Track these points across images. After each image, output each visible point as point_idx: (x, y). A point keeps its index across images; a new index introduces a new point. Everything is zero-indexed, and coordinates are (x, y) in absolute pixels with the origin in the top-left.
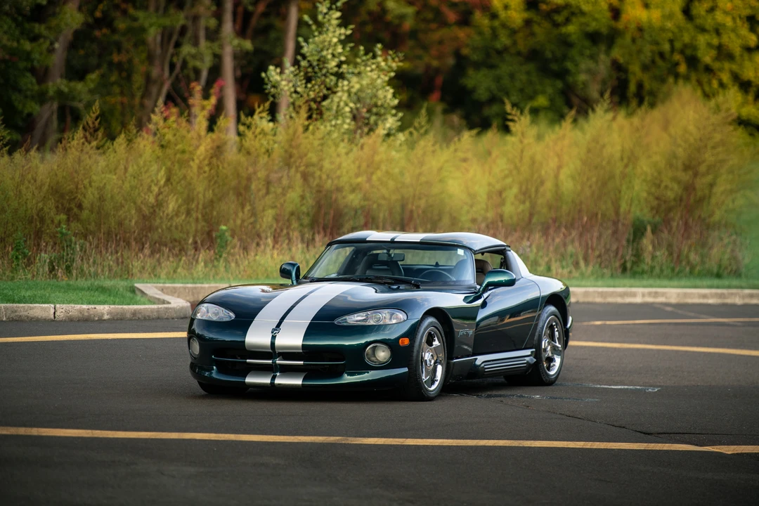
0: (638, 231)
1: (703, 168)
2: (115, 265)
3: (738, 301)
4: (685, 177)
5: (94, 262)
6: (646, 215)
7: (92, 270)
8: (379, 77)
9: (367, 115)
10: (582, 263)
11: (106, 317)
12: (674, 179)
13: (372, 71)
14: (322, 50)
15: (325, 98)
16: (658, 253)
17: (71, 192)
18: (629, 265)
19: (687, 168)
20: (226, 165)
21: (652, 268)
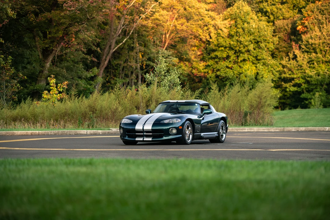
0: (246, 114)
1: (263, 97)
2: (105, 125)
3: (273, 131)
4: (259, 100)
5: (99, 125)
6: (248, 110)
7: (99, 126)
8: (176, 76)
9: (173, 86)
10: (231, 123)
11: (101, 133)
12: (255, 100)
13: (174, 74)
14: (160, 69)
15: (161, 82)
16: (251, 120)
17: (93, 106)
18: (243, 124)
19: (259, 97)
20: (135, 99)
21: (250, 124)
